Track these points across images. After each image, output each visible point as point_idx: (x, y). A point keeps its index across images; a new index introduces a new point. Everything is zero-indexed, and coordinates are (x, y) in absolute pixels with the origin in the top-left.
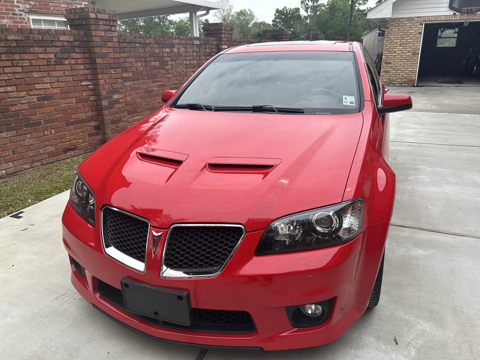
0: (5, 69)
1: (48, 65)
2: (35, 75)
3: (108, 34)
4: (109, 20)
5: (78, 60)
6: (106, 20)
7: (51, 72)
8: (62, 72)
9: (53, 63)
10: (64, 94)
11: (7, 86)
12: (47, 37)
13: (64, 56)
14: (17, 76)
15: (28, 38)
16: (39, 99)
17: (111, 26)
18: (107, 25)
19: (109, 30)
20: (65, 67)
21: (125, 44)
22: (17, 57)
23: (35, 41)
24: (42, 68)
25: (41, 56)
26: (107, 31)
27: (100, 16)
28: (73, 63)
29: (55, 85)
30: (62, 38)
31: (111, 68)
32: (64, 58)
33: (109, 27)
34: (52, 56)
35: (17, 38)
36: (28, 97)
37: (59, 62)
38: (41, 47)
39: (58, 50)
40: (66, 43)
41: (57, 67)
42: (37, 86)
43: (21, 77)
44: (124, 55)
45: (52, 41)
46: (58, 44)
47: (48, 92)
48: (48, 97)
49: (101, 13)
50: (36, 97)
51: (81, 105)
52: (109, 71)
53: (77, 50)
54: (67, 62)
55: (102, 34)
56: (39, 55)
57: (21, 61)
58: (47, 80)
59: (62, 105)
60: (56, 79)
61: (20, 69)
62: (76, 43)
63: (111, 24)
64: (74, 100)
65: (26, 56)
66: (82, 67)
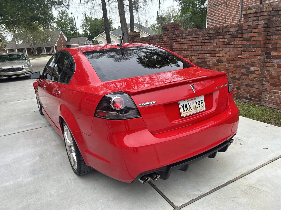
0: (208, 46)
1: (223, 45)
2: (217, 50)
3: (256, 22)
4: (256, 13)
5: (239, 42)
6: (254, 13)
7: (224, 49)
8: (229, 49)
9: (226, 44)
10: (228, 61)
11: (207, 53)
12: (225, 30)
13: (232, 40)
14: (211, 49)
15: (217, 31)
16: (217, 61)
17: (259, 16)
18: (255, 17)
19: (257, 20)
20: (231, 46)
21: (280, 28)
22: (212, 41)
23: (220, 33)
24: (221, 46)
25: (221, 40)
26: (255, 21)
27: (248, 12)
28: (236, 43)
29: (224, 55)
30: (232, 30)
31: (252, 48)
32: (231, 41)
33: (257, 18)
34: (226, 40)
35: (213, 32)
36: (214, 59)
37: (228, 43)
38: (222, 35)
39: (229, 36)
40: (234, 32)
41: (228, 46)
42: (217, 55)
43: (212, 50)
44: (277, 37)
45: (227, 32)
46: (230, 33)
47: (221, 58)
48: (221, 61)
49: (252, 9)
50: (216, 60)
51: (235, 69)
52: (250, 50)
53: (239, 36)
54: (232, 43)
55: (251, 23)
56: (221, 39)
57: (213, 43)
58: (221, 52)
59: (226, 67)
60: (225, 52)
61: (212, 47)
62: (240, 32)
63: (258, 15)
64: (232, 65)
65: (215, 40)
66: (241, 46)
